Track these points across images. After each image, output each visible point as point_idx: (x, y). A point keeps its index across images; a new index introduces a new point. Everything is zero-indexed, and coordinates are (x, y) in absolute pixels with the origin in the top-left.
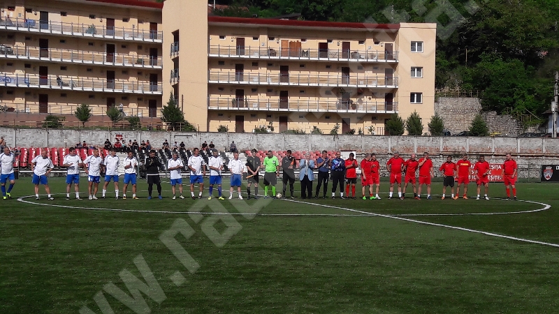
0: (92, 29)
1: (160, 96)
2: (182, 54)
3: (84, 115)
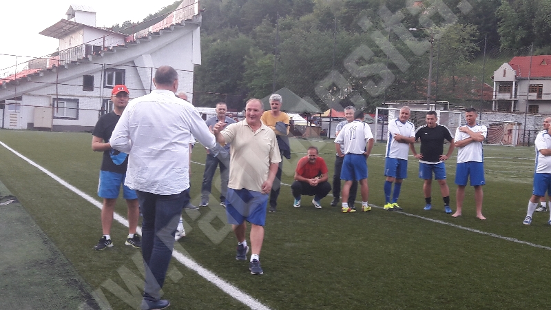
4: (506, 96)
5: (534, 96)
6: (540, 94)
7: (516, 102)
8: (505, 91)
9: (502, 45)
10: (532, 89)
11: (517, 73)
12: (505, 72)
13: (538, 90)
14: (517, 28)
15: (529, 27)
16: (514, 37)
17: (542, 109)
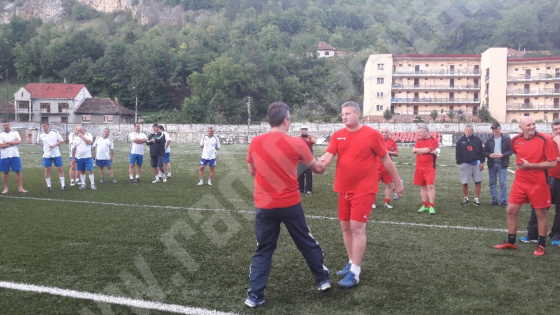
0: (442, 72)
1: (479, 104)
2: (490, 81)
3: (434, 115)
4: (25, 111)
5: (45, 111)
6: (49, 110)
7: (32, 115)
8: (24, 107)
9: (18, 76)
10: (43, 106)
11: (32, 95)
12: (22, 94)
13: (47, 106)
14: (29, 64)
15: (38, 64)
16: (27, 70)
17: (51, 119)
